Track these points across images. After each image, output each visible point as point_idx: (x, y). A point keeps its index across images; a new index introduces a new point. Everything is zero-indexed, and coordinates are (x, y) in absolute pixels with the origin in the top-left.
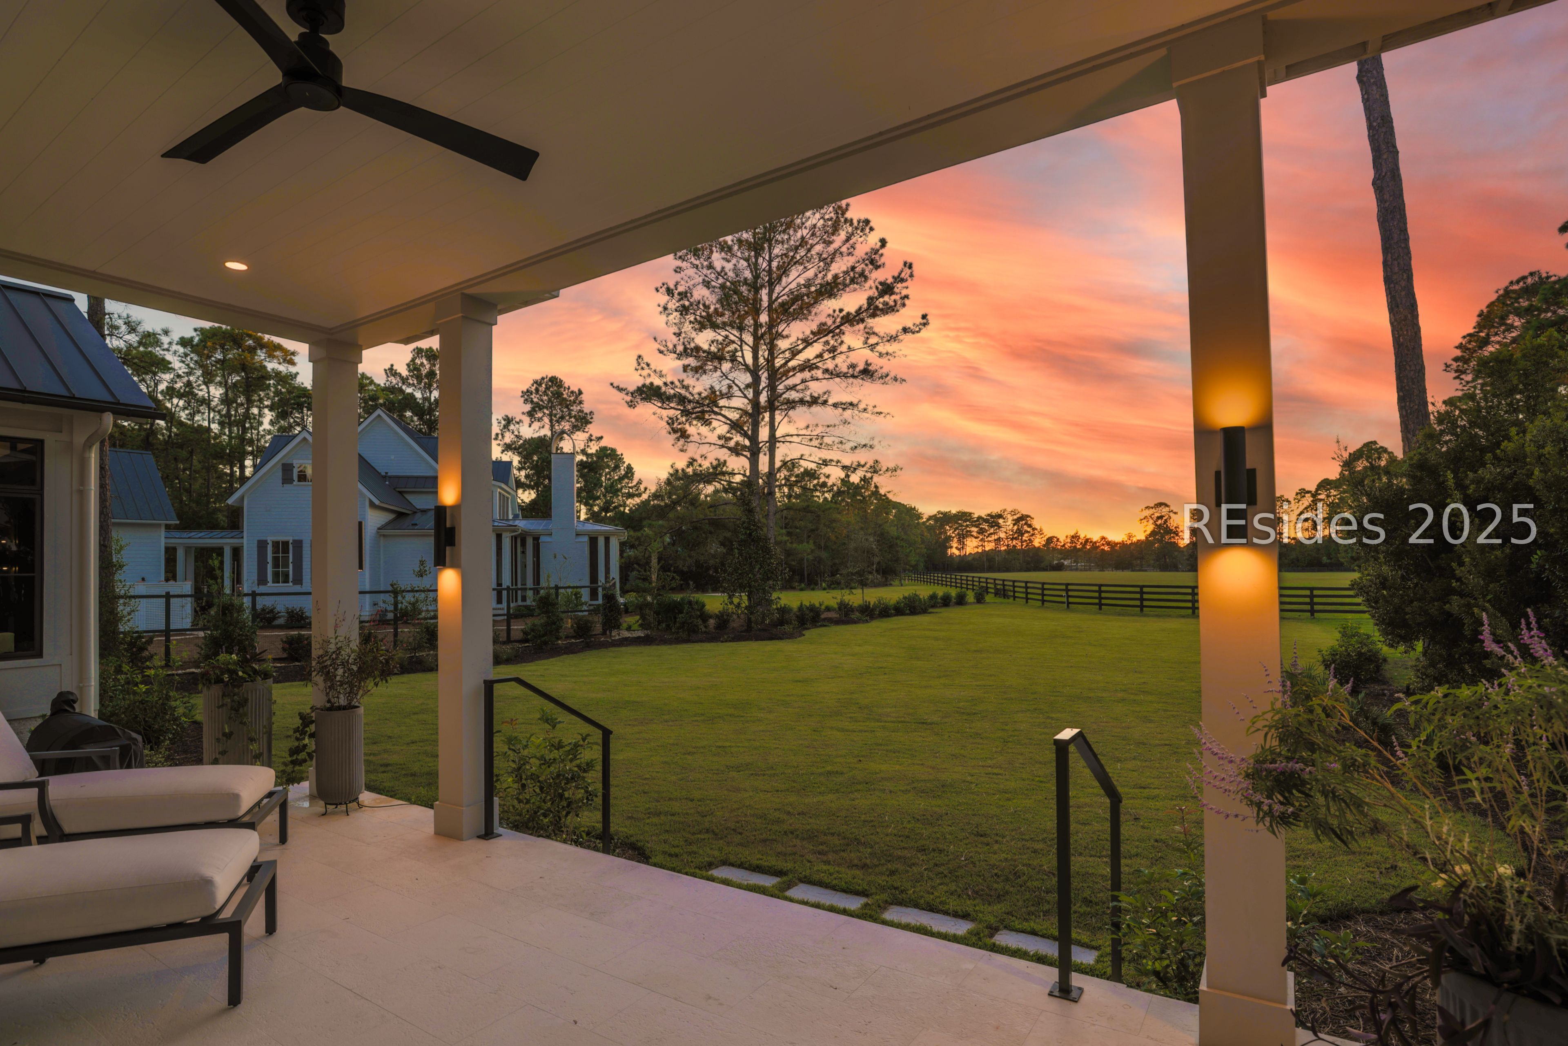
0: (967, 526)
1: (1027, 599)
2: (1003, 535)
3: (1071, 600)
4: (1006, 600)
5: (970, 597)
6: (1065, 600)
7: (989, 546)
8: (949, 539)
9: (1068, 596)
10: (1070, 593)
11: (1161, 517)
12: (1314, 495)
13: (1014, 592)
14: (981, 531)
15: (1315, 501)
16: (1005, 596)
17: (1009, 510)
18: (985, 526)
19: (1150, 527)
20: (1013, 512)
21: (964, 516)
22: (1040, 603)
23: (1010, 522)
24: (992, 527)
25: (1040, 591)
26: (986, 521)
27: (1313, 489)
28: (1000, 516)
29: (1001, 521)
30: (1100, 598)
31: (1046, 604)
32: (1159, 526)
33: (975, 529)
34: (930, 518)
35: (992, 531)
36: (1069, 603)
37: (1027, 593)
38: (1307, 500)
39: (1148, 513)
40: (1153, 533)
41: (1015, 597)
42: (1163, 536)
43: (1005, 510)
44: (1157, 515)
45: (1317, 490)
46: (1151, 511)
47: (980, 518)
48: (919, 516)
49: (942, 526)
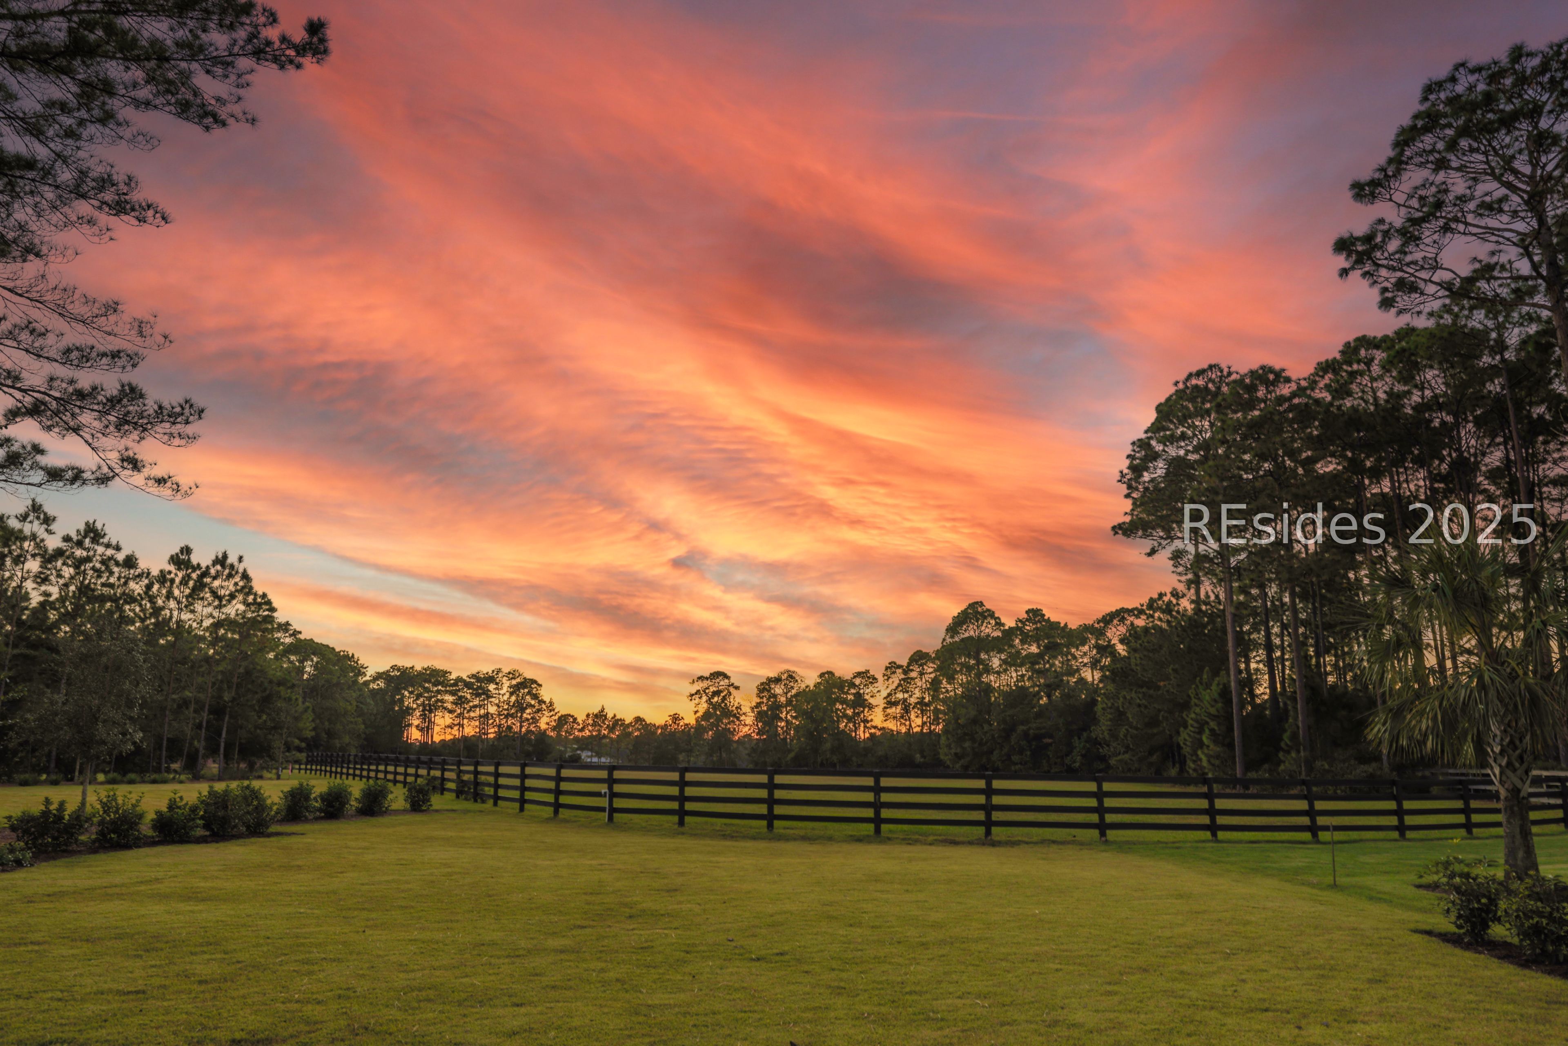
0: (438, 692)
1: (523, 801)
2: (492, 709)
3: (619, 803)
4: (479, 806)
5: (397, 797)
6: (604, 802)
7: (470, 730)
8: (409, 711)
9: (613, 795)
10: (618, 788)
11: (717, 693)
12: (906, 672)
13: (497, 786)
14: (460, 701)
15: (907, 680)
16: (477, 796)
17: (506, 670)
18: (467, 694)
19: (703, 707)
20: (512, 675)
21: (435, 676)
22: (550, 810)
23: (505, 689)
24: (478, 695)
25: (551, 785)
26: (468, 685)
27: (904, 663)
28: (491, 679)
29: (492, 687)
30: (682, 799)
31: (564, 813)
32: (715, 706)
33: (449, 698)
34: (378, 676)
35: (476, 702)
36: (613, 810)
37: (523, 789)
38: (899, 675)
39: (699, 686)
40: (706, 716)
41: (496, 799)
42: (719, 720)
43: (499, 671)
44: (712, 689)
45: (909, 664)
46: (705, 684)
47: (459, 680)
48: (359, 671)
49: (398, 690)
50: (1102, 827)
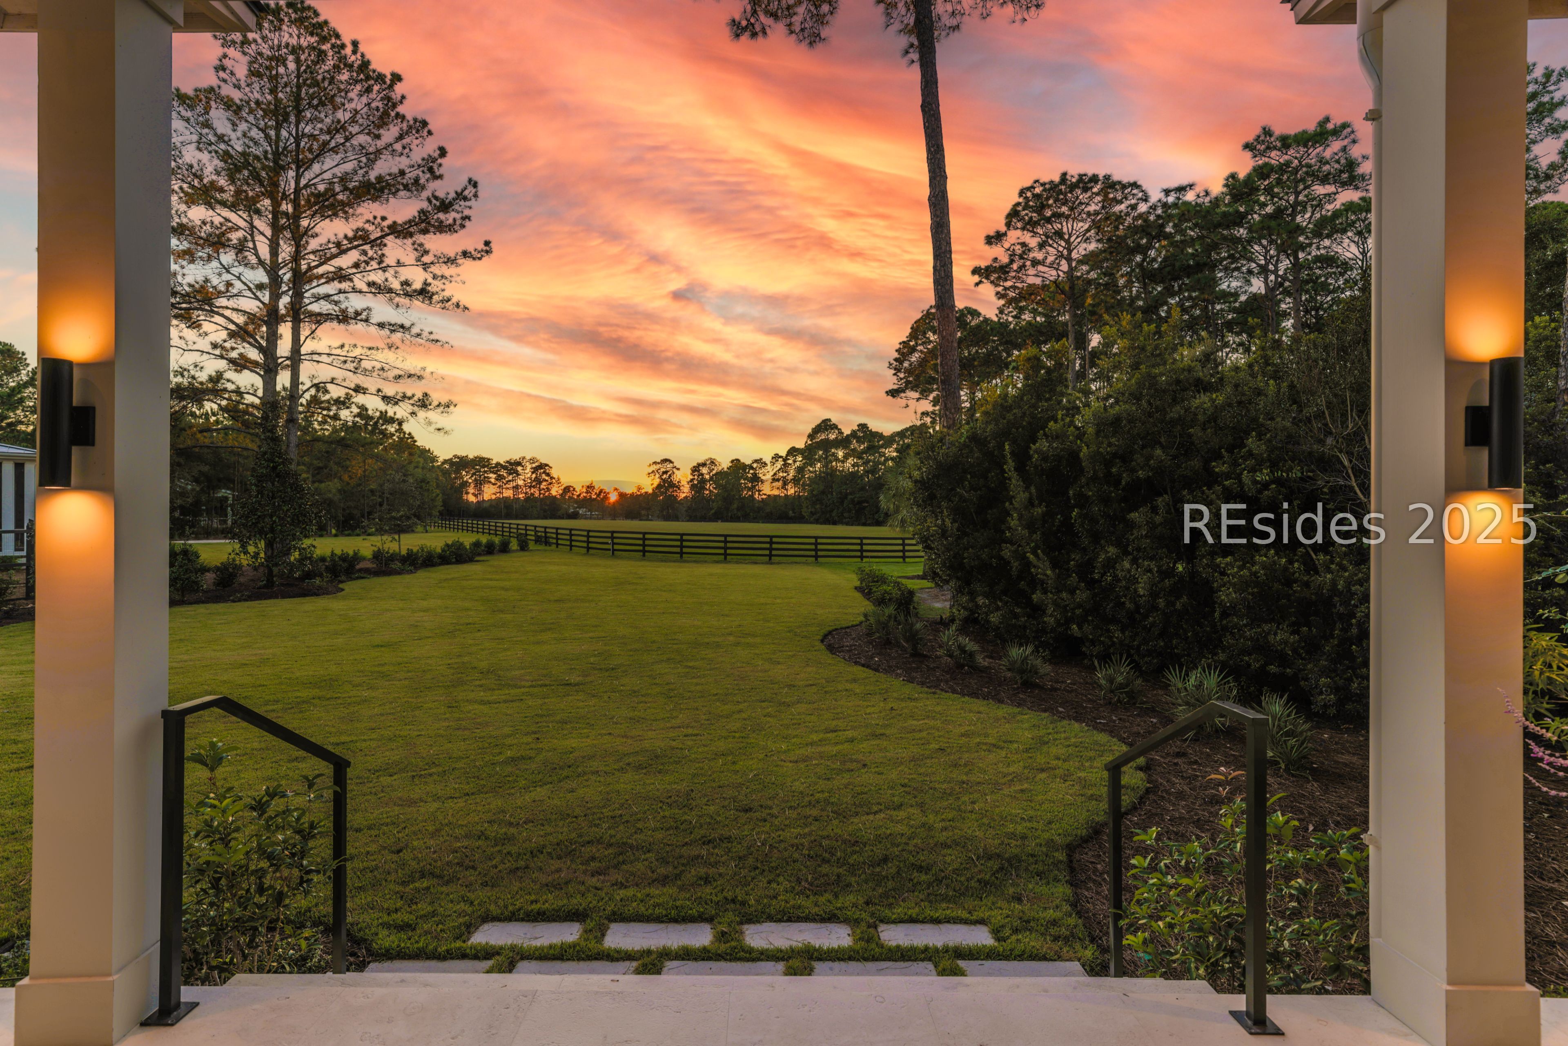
0: (485, 472)
1: (571, 546)
2: (521, 483)
3: (616, 547)
4: (548, 548)
5: (514, 545)
6: (610, 547)
7: (508, 493)
8: (465, 484)
9: (614, 544)
10: (616, 541)
11: (665, 472)
12: (785, 460)
13: (557, 539)
14: (500, 478)
15: (786, 465)
16: (547, 543)
17: (528, 458)
18: (503, 473)
19: (657, 481)
20: (532, 461)
21: (481, 462)
22: (584, 551)
23: (528, 470)
24: (510, 474)
25: (585, 539)
26: (505, 468)
27: (784, 454)
28: (519, 464)
29: (519, 468)
30: (644, 545)
31: (591, 551)
32: (664, 481)
33: (493, 476)
34: (445, 462)
35: (510, 478)
36: (614, 550)
37: (571, 540)
38: (780, 463)
39: (654, 467)
40: (659, 486)
41: (557, 544)
42: (667, 489)
43: (524, 458)
44: (662, 470)
45: (787, 455)
46: (658, 466)
47: (498, 464)
48: (434, 459)
49: (457, 471)
50: (816, 557)
